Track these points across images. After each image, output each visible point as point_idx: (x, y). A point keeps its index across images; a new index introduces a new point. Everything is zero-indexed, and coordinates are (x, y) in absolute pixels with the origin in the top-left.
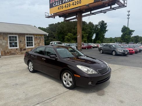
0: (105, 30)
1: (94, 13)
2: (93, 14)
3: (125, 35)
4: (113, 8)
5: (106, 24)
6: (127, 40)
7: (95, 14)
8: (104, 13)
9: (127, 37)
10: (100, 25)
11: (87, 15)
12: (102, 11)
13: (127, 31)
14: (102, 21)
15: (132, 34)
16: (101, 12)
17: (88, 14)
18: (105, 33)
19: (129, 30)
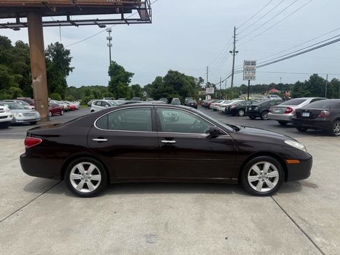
0: (67, 68)
1: (77, 21)
2: (73, 23)
3: (117, 81)
4: (126, 20)
5: (68, 52)
6: (122, 93)
7: (77, 25)
8: (101, 27)
9: (121, 86)
10: (53, 55)
11: (55, 22)
12: (98, 20)
13: (121, 75)
14: (57, 43)
15: (129, 82)
16: (95, 22)
17: (58, 22)
18: (68, 75)
19: (124, 72)
